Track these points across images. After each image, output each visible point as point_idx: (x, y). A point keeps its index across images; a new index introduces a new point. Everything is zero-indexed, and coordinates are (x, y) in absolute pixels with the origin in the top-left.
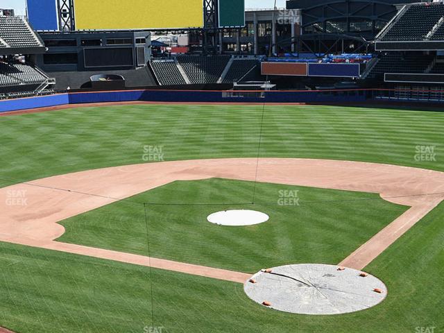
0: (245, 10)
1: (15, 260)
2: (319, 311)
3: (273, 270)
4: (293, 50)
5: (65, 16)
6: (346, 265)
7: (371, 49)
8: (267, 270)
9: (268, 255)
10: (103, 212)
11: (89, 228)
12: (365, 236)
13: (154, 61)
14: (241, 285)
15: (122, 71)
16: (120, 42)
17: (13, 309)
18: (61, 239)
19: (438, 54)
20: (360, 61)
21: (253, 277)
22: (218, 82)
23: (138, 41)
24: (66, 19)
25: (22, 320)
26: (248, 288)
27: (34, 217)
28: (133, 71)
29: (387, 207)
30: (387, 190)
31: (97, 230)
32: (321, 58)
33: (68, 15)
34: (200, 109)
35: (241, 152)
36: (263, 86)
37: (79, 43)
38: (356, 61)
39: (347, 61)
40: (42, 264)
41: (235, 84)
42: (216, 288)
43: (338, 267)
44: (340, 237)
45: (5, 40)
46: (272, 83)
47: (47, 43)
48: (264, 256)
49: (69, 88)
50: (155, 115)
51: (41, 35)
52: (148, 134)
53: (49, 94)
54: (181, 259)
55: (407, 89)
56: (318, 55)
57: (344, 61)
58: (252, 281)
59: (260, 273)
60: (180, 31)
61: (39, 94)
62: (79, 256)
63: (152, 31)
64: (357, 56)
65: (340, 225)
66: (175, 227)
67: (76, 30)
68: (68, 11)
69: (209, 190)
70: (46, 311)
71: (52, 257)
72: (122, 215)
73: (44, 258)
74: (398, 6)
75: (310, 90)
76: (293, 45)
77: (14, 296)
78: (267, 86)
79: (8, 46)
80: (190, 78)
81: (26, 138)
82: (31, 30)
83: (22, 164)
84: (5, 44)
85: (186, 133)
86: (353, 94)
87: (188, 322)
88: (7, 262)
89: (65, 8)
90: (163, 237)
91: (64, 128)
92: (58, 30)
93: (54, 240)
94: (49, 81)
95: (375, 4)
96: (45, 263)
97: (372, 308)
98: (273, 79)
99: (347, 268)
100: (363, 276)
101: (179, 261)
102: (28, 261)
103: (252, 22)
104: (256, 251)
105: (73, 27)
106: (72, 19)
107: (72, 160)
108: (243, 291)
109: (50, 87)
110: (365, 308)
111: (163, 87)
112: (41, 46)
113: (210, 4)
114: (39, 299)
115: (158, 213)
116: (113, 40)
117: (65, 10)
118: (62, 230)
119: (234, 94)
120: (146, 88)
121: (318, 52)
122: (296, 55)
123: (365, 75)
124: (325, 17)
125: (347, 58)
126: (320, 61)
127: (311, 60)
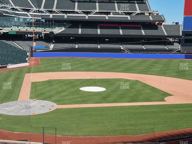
49: (186, 52)
59: (32, 100)
61: (174, 53)
82: (180, 30)
109: (179, 51)
112: (181, 35)
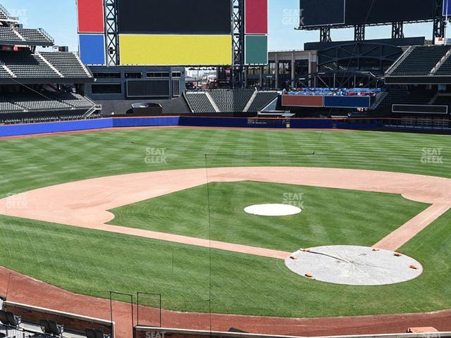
0: (268, 51)
1: (69, 237)
2: (360, 283)
3: (311, 249)
4: (309, 85)
5: (111, 53)
6: (380, 247)
7: (380, 84)
8: (306, 249)
9: (304, 238)
10: (148, 203)
11: (136, 215)
12: (394, 225)
13: (187, 93)
14: (283, 261)
15: (160, 101)
16: (159, 75)
17: (70, 275)
18: (112, 223)
20: (370, 94)
21: (293, 254)
22: (244, 111)
23: (174, 75)
24: (112, 55)
25: (78, 283)
26: (288, 263)
27: (86, 206)
28: (169, 100)
29: (410, 204)
30: (407, 191)
31: (143, 216)
32: (335, 91)
33: (114, 52)
34: (228, 132)
35: (269, 162)
36: (284, 115)
37: (123, 76)
38: (367, 94)
39: (359, 94)
40: (95, 241)
41: (259, 113)
42: (259, 262)
43: (372, 248)
44: (371, 226)
45: (60, 71)
47: (95, 75)
48: (301, 238)
49: (113, 114)
50: (189, 136)
51: (90, 68)
52: (184, 149)
53: (96, 117)
54: (223, 240)
55: (412, 119)
56: (332, 89)
57: (356, 94)
58: (292, 258)
59: (299, 251)
60: (210, 68)
61: (87, 118)
62: (128, 236)
63: (187, 66)
64: (368, 90)
65: (369, 217)
66: (215, 215)
67: (121, 65)
68: (114, 48)
69: (243, 190)
70: (101, 276)
71: (104, 236)
72: (165, 206)
73: (96, 236)
74: (403, 48)
75: (326, 118)
76: (309, 82)
77: (70, 264)
78: (287, 115)
79: (62, 76)
80: (219, 107)
81: (77, 151)
82: (82, 64)
83: (73, 168)
84: (60, 74)
85: (217, 148)
86: (364, 122)
87: (236, 288)
88: (63, 239)
89: (112, 46)
90: (204, 222)
91: (109, 144)
92: (105, 65)
93: (105, 223)
94: (97, 107)
95: (383, 46)
96: (98, 240)
97: (411, 280)
98: (292, 110)
99: (381, 250)
100: (398, 255)
101: (221, 241)
102: (81, 239)
103: (274, 62)
104: (293, 235)
105: (118, 62)
106: (118, 55)
107: (118, 166)
108: (284, 265)
109: (97, 112)
110: (403, 281)
111: (195, 114)
112: (90, 77)
113: (238, 45)
114: (93, 268)
115: (198, 206)
116: (152, 74)
117: (111, 48)
118: (112, 216)
119: (259, 120)
120: (180, 114)
121: (333, 87)
122: (313, 89)
123: (375, 106)
124: (338, 57)
125: (359, 92)
126: (335, 94)
127: (326, 93)
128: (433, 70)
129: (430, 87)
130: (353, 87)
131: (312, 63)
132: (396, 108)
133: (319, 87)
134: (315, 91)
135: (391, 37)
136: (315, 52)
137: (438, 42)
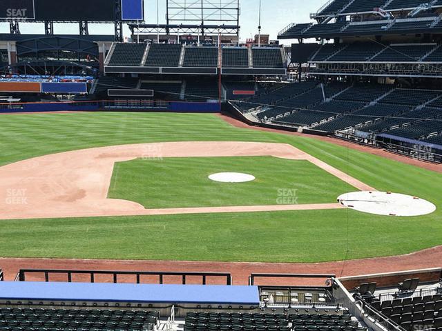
19: (133, 76)
20: (84, 81)
32: (49, 79)
36: (9, 100)
38: (80, 81)
39: (73, 81)
46: (13, 98)
56: (44, 76)
57: (71, 81)
64: (80, 78)
74: (99, 43)
75: (54, 102)
78: (10, 100)
95: (79, 41)
98: (15, 95)
121: (44, 74)
122: (24, 76)
123: (92, 91)
124: (38, 48)
125: (73, 79)
126: (51, 81)
127: (40, 79)
128: (143, 62)
129: (124, 76)
130: (64, 75)
131: (11, 53)
132: (110, 92)
133: (28, 74)
134: (26, 78)
135: (79, 34)
136: (14, 43)
137: (125, 41)
